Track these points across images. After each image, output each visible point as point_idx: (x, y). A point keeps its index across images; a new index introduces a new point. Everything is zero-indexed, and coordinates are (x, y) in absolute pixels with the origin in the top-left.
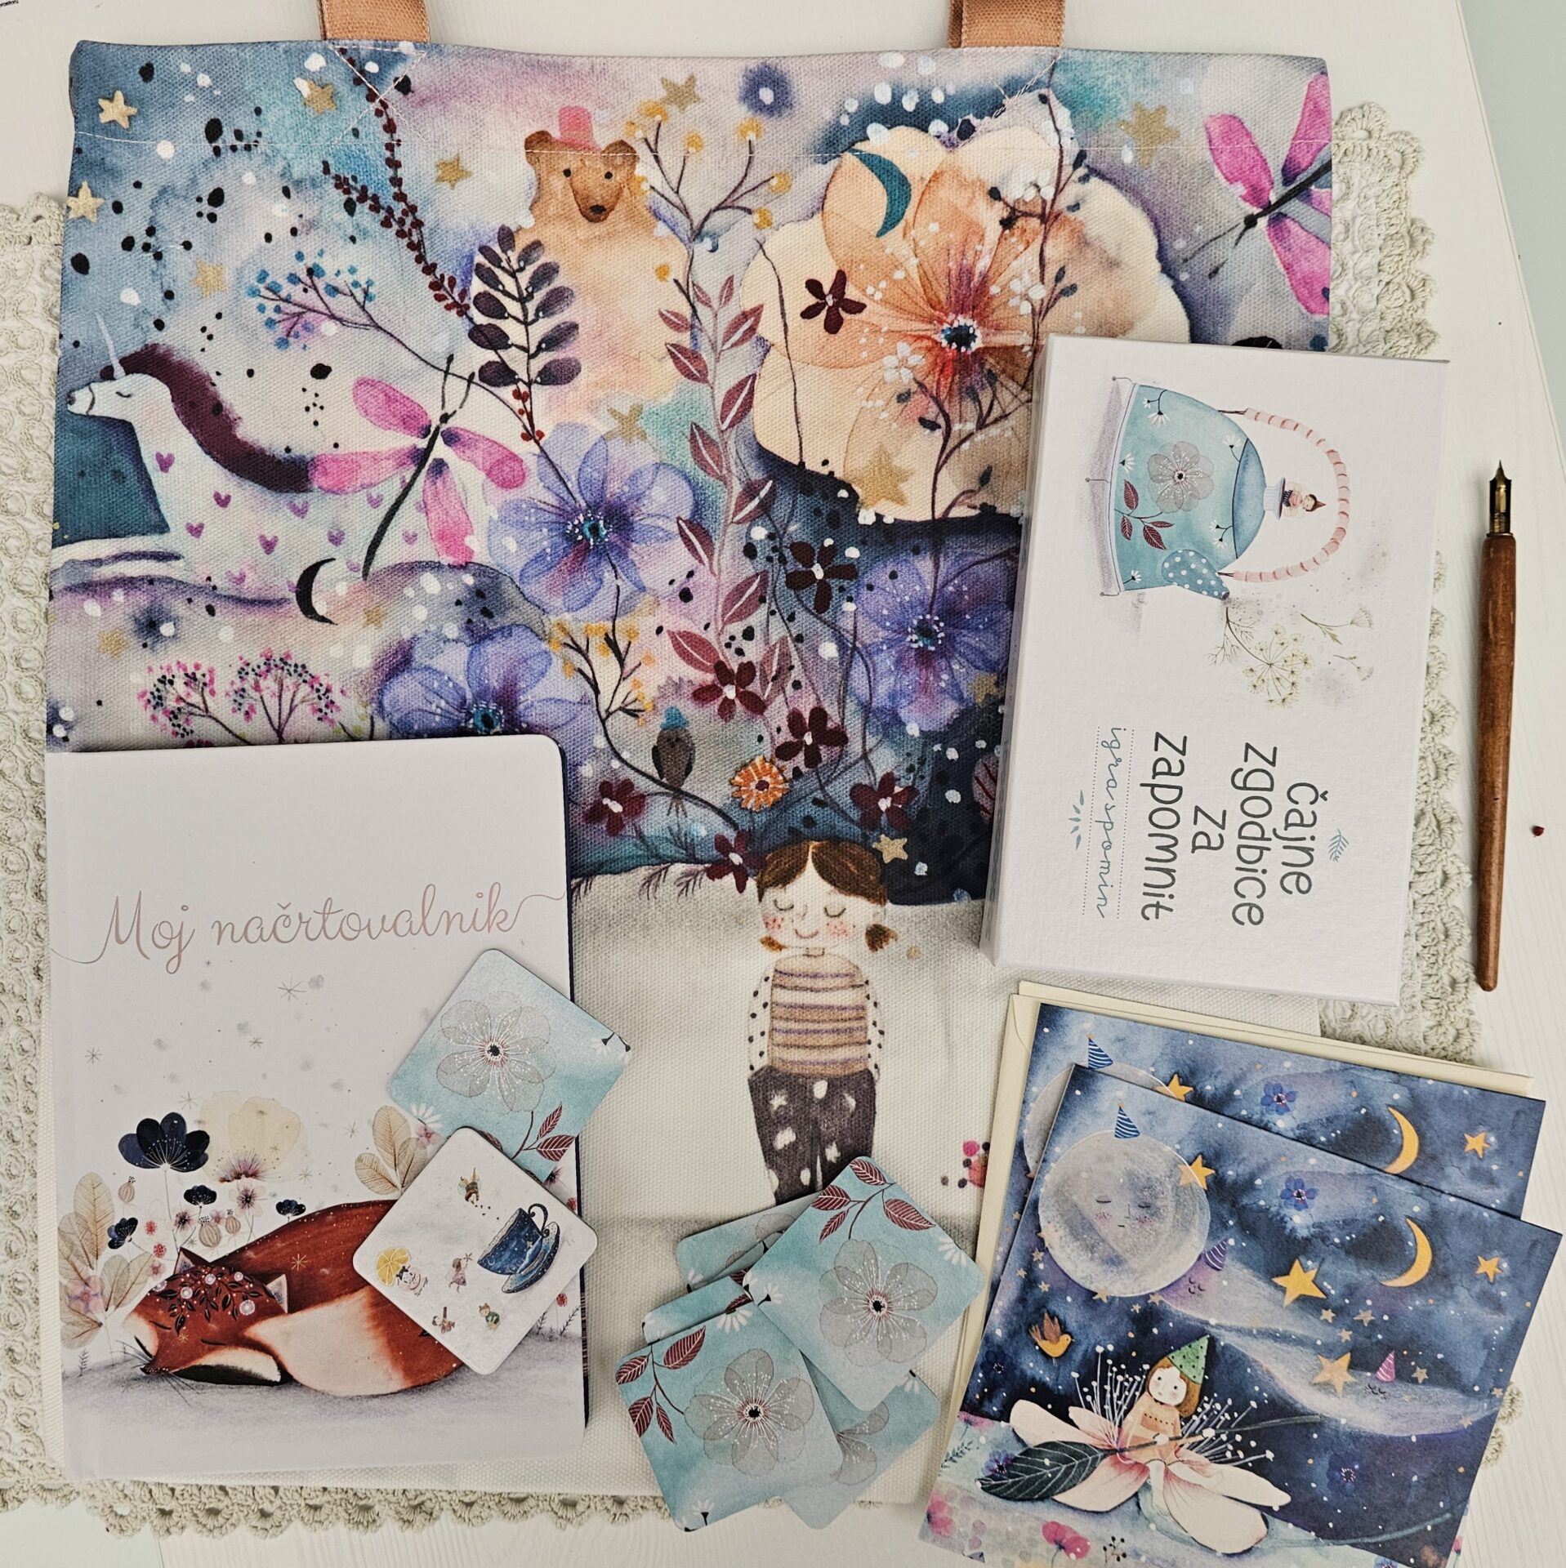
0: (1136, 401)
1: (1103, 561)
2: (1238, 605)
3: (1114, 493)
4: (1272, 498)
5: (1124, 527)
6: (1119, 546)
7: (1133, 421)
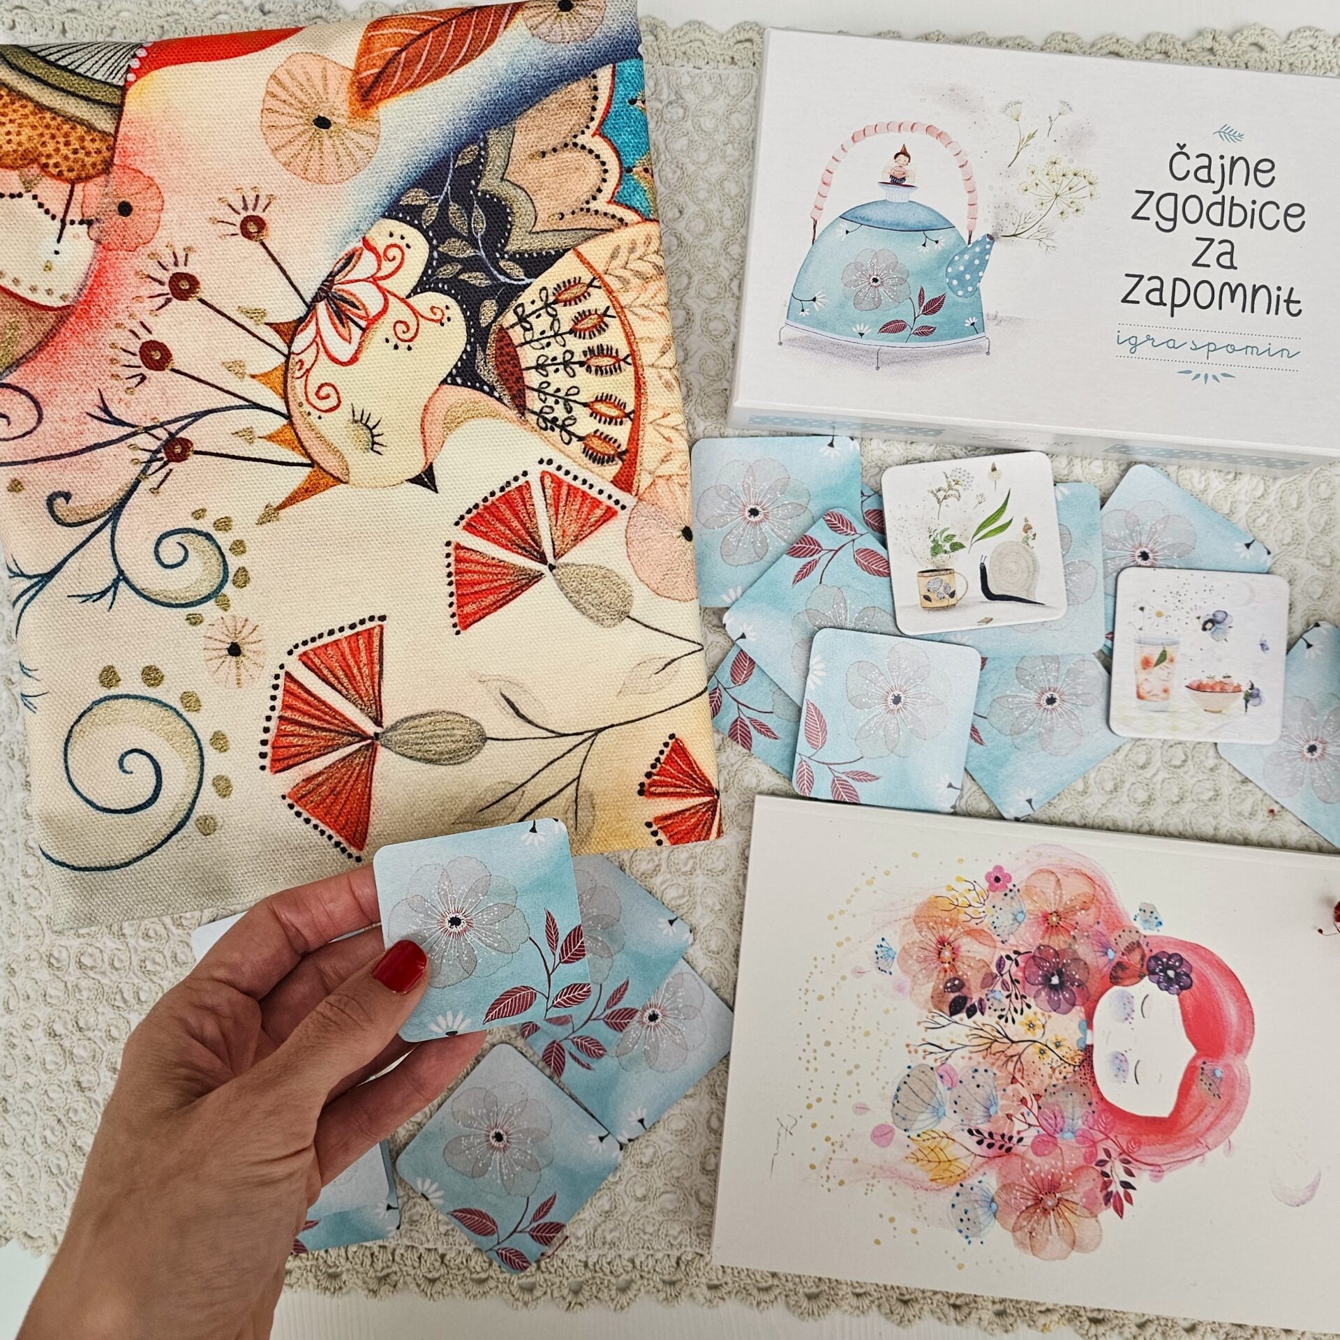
0: (803, 323)
1: (957, 353)
2: (1000, 227)
3: (892, 343)
4: (897, 194)
5: (923, 334)
6: (942, 338)
7: (821, 325)
